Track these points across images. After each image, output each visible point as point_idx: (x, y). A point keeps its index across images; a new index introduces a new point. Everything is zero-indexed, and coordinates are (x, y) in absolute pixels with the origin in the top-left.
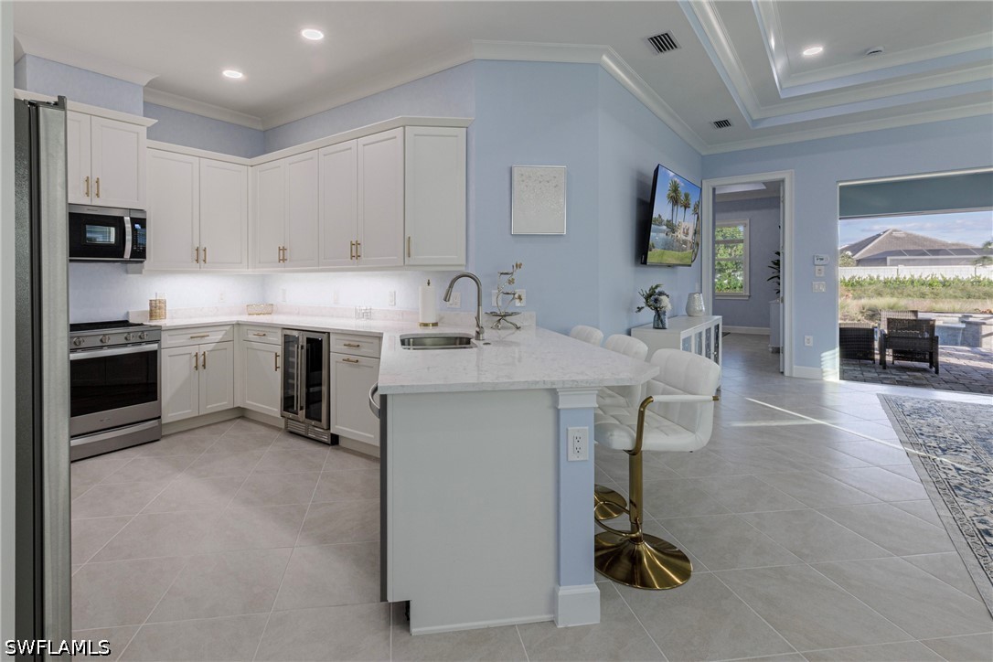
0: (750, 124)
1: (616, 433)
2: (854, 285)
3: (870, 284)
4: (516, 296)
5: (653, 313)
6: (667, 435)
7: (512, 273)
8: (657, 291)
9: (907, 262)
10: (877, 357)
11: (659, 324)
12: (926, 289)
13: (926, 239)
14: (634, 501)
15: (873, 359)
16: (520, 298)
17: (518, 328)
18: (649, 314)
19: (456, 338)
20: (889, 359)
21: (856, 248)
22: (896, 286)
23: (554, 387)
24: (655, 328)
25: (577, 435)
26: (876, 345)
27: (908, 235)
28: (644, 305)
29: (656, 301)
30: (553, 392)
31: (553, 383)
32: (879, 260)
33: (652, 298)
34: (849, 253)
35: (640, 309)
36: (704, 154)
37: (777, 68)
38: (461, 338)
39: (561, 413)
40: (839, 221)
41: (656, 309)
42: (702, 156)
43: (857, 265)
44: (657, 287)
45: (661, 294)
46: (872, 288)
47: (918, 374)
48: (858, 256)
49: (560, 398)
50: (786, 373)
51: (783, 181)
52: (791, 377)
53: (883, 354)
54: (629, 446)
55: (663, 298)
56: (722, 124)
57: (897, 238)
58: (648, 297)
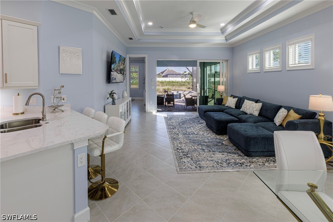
0: (137, 40)
1: (96, 151)
2: (162, 83)
3: (165, 82)
4: (62, 98)
5: (112, 99)
6: (111, 146)
7: (60, 90)
8: (113, 92)
9: (171, 77)
10: (164, 104)
11: (114, 103)
12: (174, 84)
13: (174, 71)
14: (102, 169)
15: (164, 105)
16: (64, 99)
17: (63, 111)
18: (110, 100)
19: (33, 119)
20: (166, 104)
21: (162, 73)
22: (169, 83)
23: (72, 142)
24: (112, 104)
25: (81, 157)
26: (164, 101)
27: (171, 70)
28: (109, 97)
29: (112, 96)
30: (72, 144)
31: (71, 141)
32: (166, 76)
33: (111, 95)
34: (161, 74)
35: (108, 98)
36: (127, 46)
37: (143, 26)
38: (35, 119)
39: (75, 150)
40: (157, 67)
41: (112, 98)
42: (126, 47)
43: (163, 77)
44: (113, 91)
45: (114, 93)
46: (165, 83)
47: (171, 108)
48: (163, 75)
49: (75, 145)
50: (146, 112)
51: (145, 57)
52: (147, 113)
53: (165, 103)
54: (100, 154)
55: (115, 94)
56: (131, 39)
57: (170, 71)
58: (110, 94)
